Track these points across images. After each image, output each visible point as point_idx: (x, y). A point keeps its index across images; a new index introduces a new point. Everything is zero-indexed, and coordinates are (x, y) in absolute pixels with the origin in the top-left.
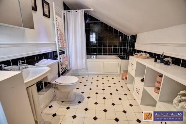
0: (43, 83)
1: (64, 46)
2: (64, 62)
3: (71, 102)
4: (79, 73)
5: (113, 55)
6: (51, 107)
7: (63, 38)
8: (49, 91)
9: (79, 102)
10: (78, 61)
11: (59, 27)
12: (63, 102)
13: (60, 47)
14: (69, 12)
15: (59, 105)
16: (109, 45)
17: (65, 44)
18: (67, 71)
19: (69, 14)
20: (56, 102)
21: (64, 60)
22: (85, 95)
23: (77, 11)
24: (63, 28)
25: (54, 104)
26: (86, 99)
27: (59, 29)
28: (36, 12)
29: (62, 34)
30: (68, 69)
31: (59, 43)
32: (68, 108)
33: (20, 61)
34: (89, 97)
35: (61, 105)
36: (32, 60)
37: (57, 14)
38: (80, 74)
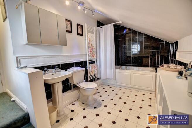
0: (72, 84)
1: (94, 57)
2: (93, 71)
3: (89, 105)
4: (109, 82)
5: (151, 67)
6: (73, 104)
7: (94, 50)
8: (74, 91)
9: (95, 108)
10: (108, 71)
11: (90, 42)
12: (83, 103)
13: (90, 57)
14: (101, 28)
15: (79, 105)
16: (145, 55)
17: (95, 55)
18: (96, 79)
19: (101, 29)
20: (78, 102)
21: (93, 68)
22: (104, 104)
23: (107, 26)
24: (94, 42)
25: (77, 104)
26: (103, 106)
27: (90, 43)
28: (72, 33)
29: (93, 47)
30: (98, 78)
31: (89, 54)
32: (84, 109)
33: (56, 66)
34: (106, 106)
35: (81, 105)
36: (65, 67)
37: (88, 31)
38: (109, 84)
